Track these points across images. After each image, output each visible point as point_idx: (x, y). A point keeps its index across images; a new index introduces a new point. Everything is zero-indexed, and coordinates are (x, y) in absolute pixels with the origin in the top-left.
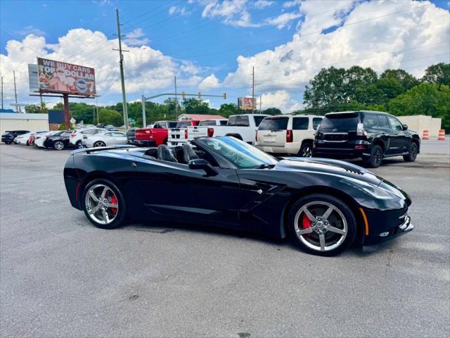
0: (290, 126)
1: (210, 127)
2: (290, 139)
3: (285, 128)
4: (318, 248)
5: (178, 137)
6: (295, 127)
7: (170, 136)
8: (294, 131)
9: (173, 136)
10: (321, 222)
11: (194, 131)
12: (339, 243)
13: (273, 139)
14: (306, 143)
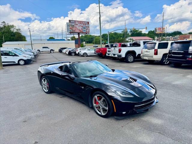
0: (156, 47)
1: (120, 48)
2: (156, 53)
6: (159, 48)
9: (108, 51)
13: (148, 53)
14: (165, 55)
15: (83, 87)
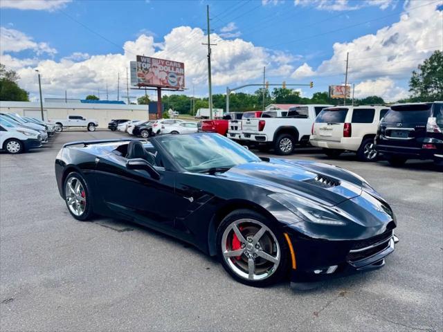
1: (262, 119)
2: (348, 133)
3: (343, 121)
4: (245, 276)
5: (236, 128)
6: (355, 120)
8: (352, 124)
9: (232, 127)
10: (251, 244)
12: (265, 276)
13: (329, 133)
14: (368, 138)
15: (191, 199)
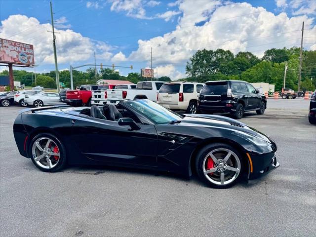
0: (181, 90)
1: (124, 90)
3: (178, 91)
4: (219, 183)
5: (100, 97)
6: (185, 91)
7: (93, 96)
8: (184, 94)
9: (96, 96)
10: (222, 163)
11: (112, 93)
12: (234, 178)
13: (170, 99)
15: (174, 142)
